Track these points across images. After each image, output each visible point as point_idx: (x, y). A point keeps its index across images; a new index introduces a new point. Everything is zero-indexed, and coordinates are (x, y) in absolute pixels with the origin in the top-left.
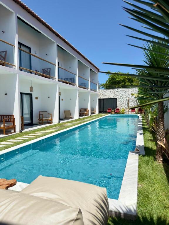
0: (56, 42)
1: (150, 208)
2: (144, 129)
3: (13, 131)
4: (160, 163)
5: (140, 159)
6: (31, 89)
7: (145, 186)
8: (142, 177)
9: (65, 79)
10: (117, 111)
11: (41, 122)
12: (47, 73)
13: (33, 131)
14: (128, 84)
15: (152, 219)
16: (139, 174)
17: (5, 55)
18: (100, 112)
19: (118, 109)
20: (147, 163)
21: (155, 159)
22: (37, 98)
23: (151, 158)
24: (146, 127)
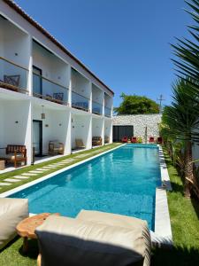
0: (70, 64)
1: (183, 239)
2: (167, 162)
3: (23, 164)
4: (188, 199)
5: (168, 195)
6: (43, 116)
7: (176, 221)
8: (173, 213)
9: (78, 104)
10: (134, 140)
11: (51, 153)
12: (59, 98)
13: (46, 164)
14: (145, 108)
15: (186, 248)
16: (170, 210)
17: (18, 80)
18: (114, 141)
19: (135, 138)
20: (176, 199)
21: (183, 195)
22: (47, 126)
23: (179, 194)
24: (168, 159)
